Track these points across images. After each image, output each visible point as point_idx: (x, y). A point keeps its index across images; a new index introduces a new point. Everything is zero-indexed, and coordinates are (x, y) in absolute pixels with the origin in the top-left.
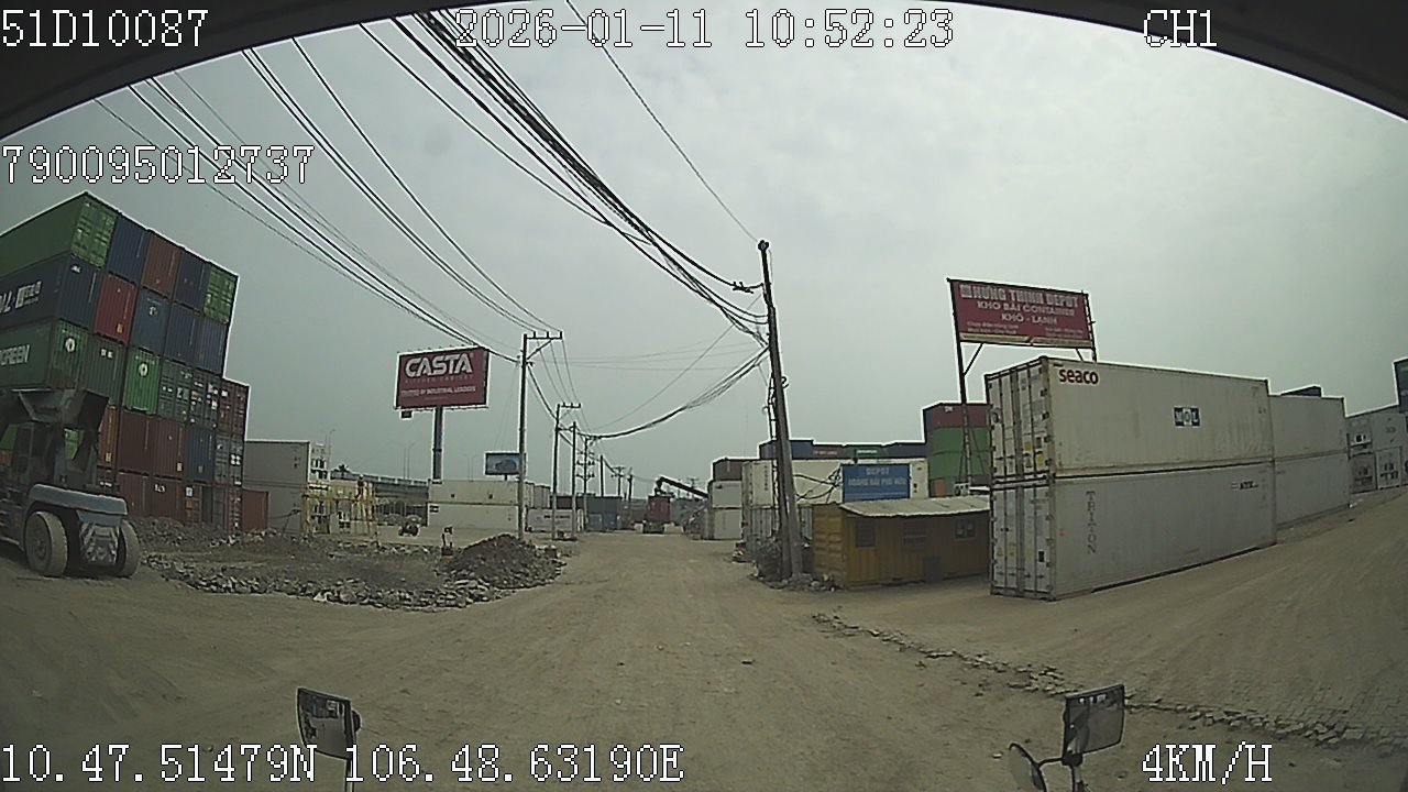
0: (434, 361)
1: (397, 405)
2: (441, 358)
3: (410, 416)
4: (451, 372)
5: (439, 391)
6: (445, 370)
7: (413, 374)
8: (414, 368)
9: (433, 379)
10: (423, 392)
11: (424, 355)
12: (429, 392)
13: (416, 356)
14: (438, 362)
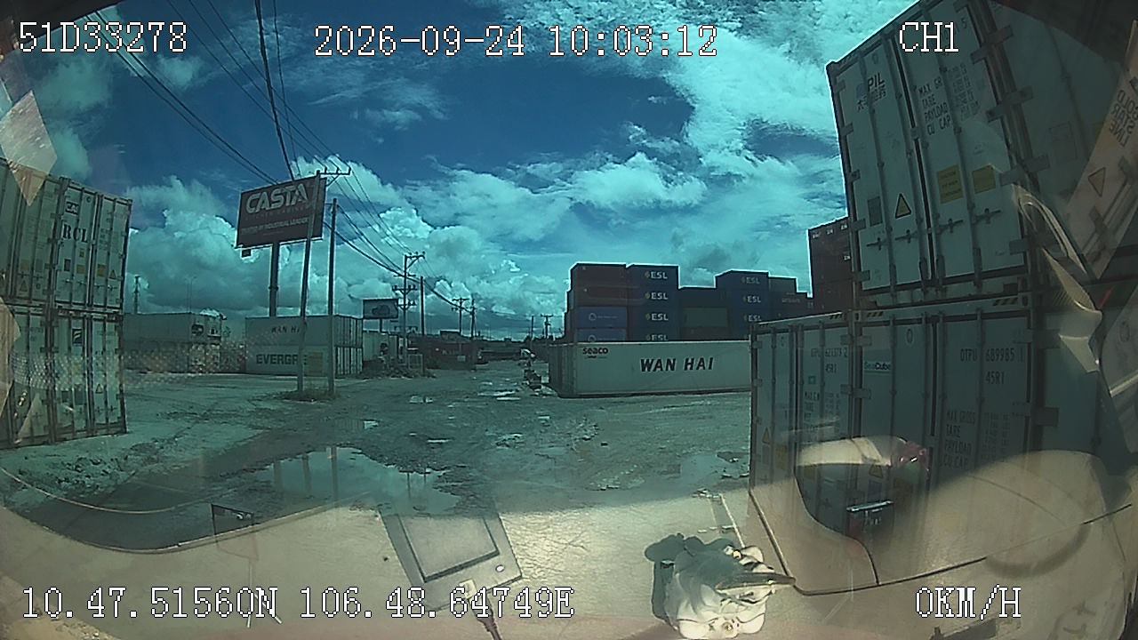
0: (272, 195)
1: (238, 244)
2: (279, 191)
3: (250, 255)
4: (287, 204)
5: (276, 225)
6: (282, 203)
7: (251, 211)
8: (254, 203)
9: (271, 213)
10: (261, 227)
11: (261, 190)
12: (267, 226)
13: (255, 192)
14: (276, 195)
